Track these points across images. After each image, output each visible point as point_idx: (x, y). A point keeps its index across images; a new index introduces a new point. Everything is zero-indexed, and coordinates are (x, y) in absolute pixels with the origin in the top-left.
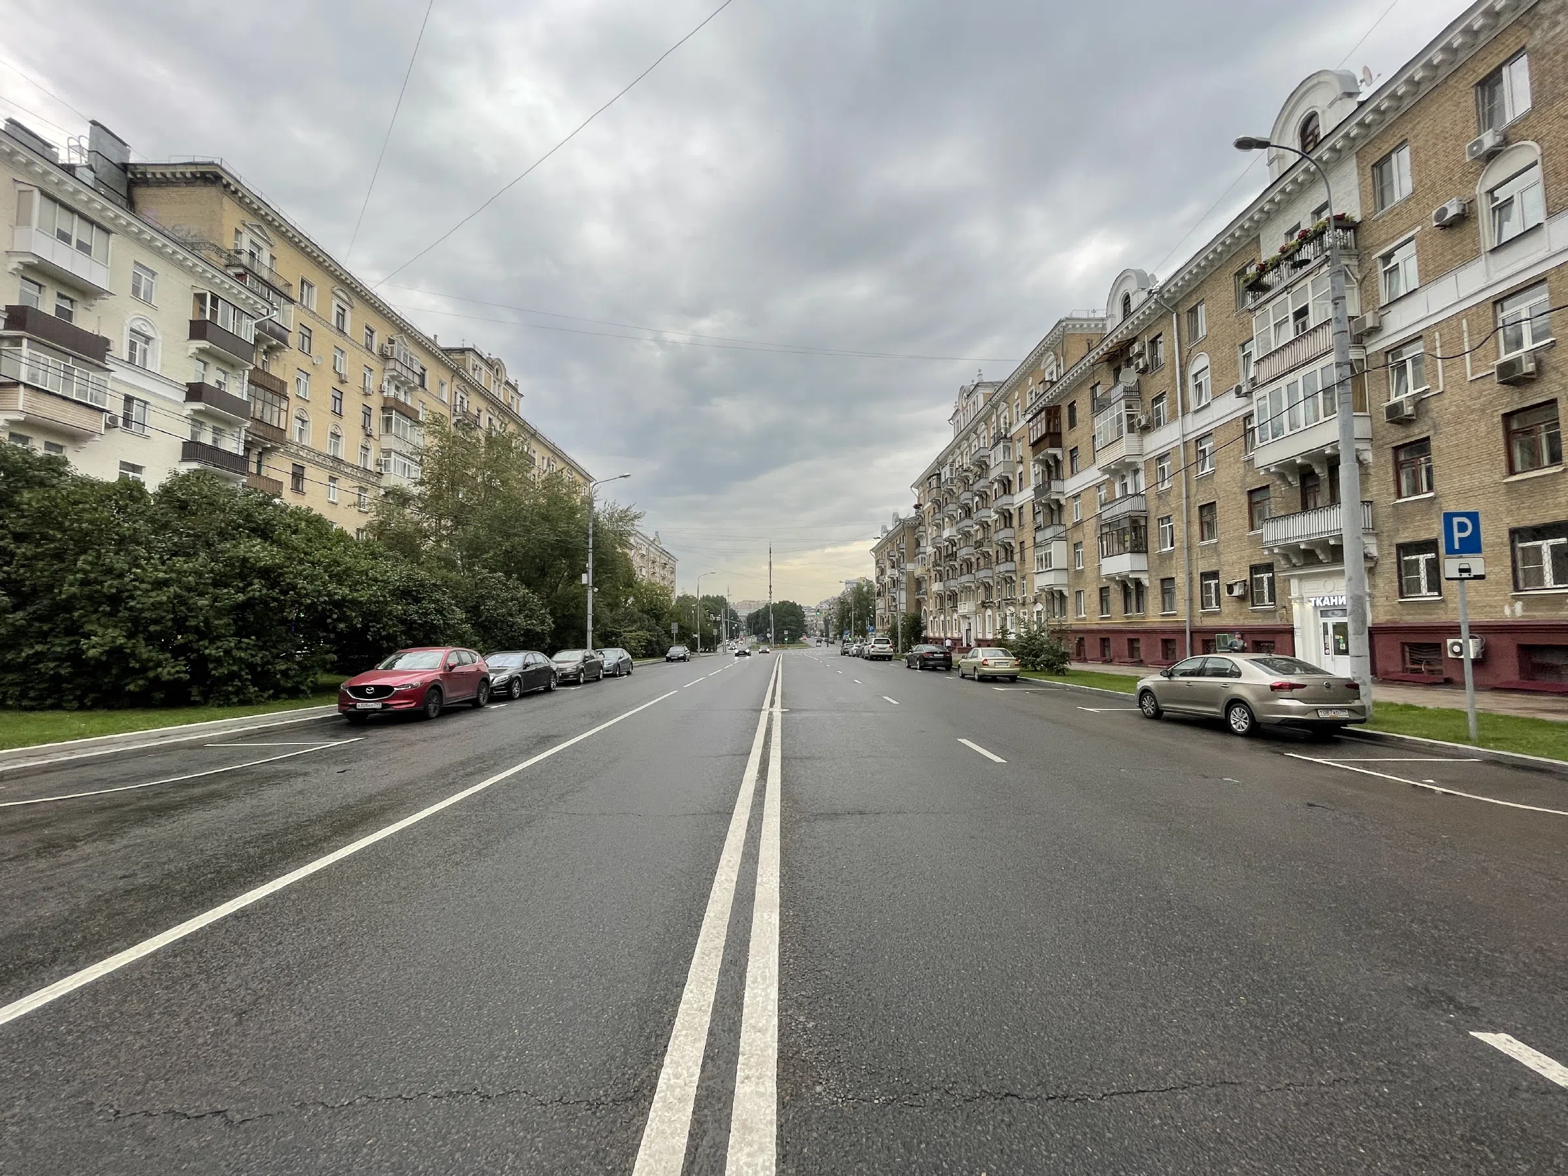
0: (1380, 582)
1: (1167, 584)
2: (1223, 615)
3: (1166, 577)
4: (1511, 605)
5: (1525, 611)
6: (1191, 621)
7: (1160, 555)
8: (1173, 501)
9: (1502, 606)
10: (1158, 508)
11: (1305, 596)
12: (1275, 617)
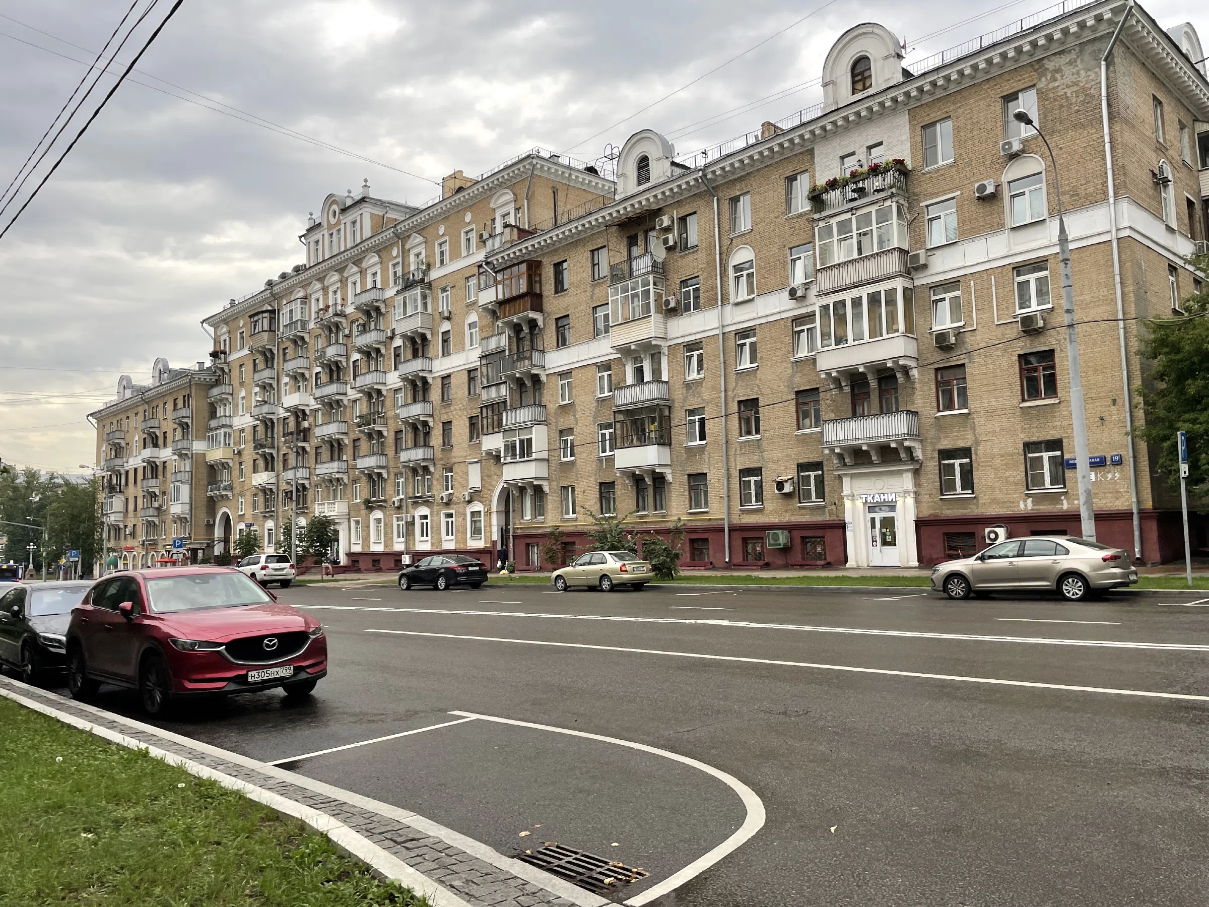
0: (924, 481)
1: (697, 481)
2: (766, 512)
3: (695, 472)
4: (1025, 501)
5: (1033, 505)
6: (729, 519)
7: (689, 449)
8: (706, 393)
9: (1018, 502)
10: (685, 399)
11: (856, 493)
12: (824, 513)
